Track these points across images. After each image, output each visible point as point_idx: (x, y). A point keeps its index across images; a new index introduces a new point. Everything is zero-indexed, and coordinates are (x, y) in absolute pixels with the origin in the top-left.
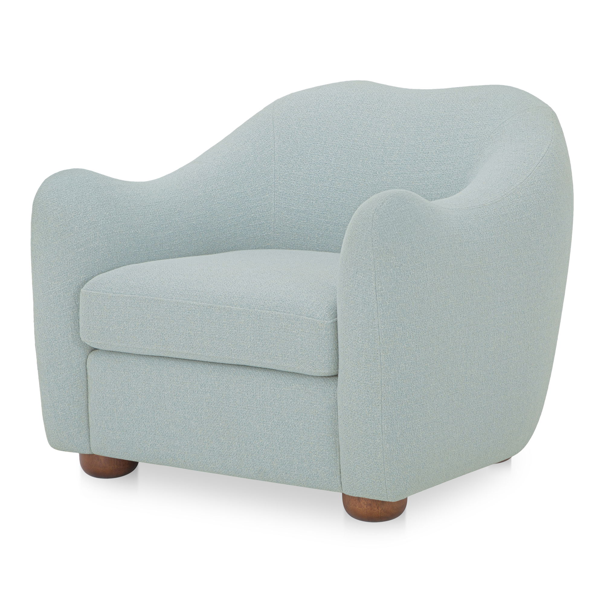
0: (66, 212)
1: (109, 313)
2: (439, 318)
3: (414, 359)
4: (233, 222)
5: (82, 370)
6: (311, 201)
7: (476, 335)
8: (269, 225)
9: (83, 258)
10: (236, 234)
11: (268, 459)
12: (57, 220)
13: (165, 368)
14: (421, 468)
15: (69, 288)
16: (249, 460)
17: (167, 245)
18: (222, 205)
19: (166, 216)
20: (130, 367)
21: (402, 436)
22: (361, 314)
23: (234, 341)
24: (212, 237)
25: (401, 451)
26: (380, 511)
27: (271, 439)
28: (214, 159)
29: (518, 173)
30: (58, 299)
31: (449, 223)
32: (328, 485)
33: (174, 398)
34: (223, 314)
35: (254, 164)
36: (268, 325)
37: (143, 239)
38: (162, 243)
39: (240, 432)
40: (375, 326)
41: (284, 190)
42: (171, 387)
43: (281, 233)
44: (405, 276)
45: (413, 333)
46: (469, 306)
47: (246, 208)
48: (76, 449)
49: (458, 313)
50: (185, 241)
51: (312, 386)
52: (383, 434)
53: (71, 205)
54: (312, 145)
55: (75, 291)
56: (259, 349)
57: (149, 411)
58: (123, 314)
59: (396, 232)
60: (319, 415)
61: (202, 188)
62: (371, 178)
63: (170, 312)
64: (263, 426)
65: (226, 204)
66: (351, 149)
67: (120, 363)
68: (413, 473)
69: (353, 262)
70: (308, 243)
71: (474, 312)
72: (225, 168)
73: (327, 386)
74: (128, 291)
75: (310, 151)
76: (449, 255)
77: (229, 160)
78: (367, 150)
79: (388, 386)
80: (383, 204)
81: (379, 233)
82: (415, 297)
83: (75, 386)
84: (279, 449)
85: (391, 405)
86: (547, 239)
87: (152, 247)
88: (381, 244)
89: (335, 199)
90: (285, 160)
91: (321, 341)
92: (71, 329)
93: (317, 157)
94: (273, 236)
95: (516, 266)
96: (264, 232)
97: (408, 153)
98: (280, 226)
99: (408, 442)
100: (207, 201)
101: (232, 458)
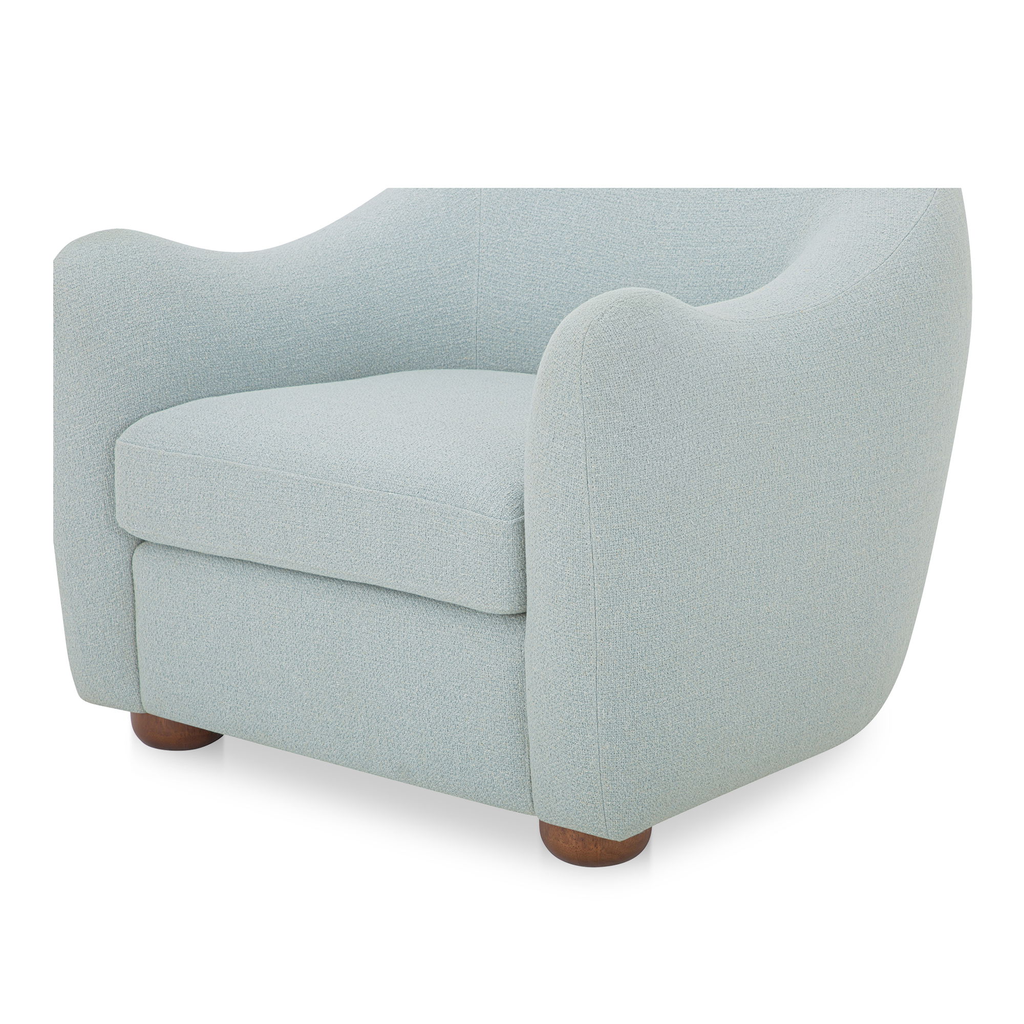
0: (92, 306)
1: (159, 483)
2: (707, 518)
3: (657, 593)
4: (406, 320)
5: (124, 575)
6: (538, 288)
7: (777, 543)
8: (469, 325)
9: (123, 386)
10: (412, 341)
11: (413, 750)
12: (77, 319)
13: (251, 581)
14: (671, 780)
15: (99, 435)
16: (383, 748)
17: (284, 362)
18: (387, 293)
19: (282, 312)
20: (197, 574)
21: (633, 729)
22: (561, 513)
23: (354, 545)
24: (368, 347)
25: (632, 754)
26: (599, 852)
27: (417, 716)
28: (378, 213)
29: (868, 253)
30: (81, 454)
31: (729, 347)
32: (511, 801)
33: (265, 634)
34: (336, 497)
35: (446, 224)
36: (408, 521)
37: (237, 351)
38: (274, 358)
39: (369, 699)
40: (584, 536)
41: (493, 268)
42: (260, 613)
43: (488, 339)
44: (642, 446)
45: (655, 547)
46: (765, 494)
47: (430, 297)
48: (118, 704)
49: (743, 507)
50: (317, 354)
51: (483, 629)
52: (599, 725)
53: (101, 294)
54: (542, 192)
55: (109, 441)
56: (395, 562)
57: (227, 652)
58: (179, 487)
59: (626, 368)
60: (495, 683)
61: (352, 263)
62: (635, 251)
63: (254, 489)
64: (405, 692)
65: (393, 291)
66: (604, 200)
67: (183, 567)
68: (654, 791)
69: (548, 419)
70: (532, 358)
71: (775, 503)
72: (396, 230)
73: (508, 632)
74: (189, 448)
75: (537, 203)
76: (728, 405)
77: (403, 216)
78: (630, 203)
79: (608, 642)
80: (603, 316)
81: (593, 369)
82: (661, 483)
83: (112, 601)
84: (431, 735)
85: (612, 675)
86: (917, 369)
87: (255, 364)
88: (596, 390)
89: (576, 285)
90: (497, 218)
91: (495, 556)
92: (103, 505)
93: (549, 213)
94: (474, 344)
95: (856, 420)
96: (459, 338)
97: (695, 210)
98: (487, 329)
99: (645, 738)
100: (359, 286)
101: (357, 742)
